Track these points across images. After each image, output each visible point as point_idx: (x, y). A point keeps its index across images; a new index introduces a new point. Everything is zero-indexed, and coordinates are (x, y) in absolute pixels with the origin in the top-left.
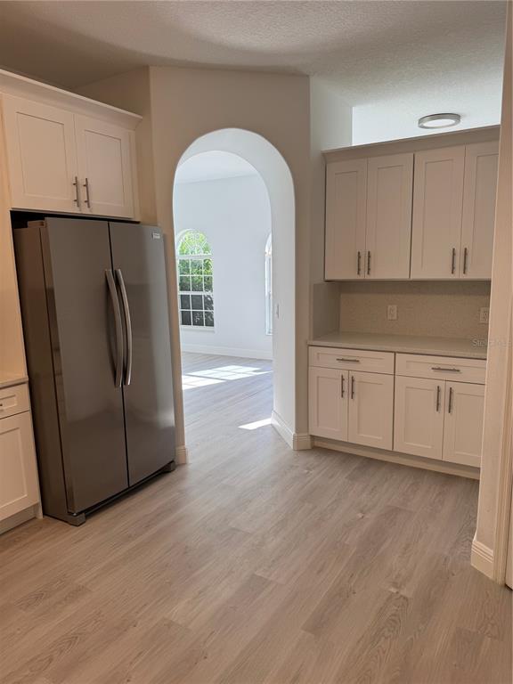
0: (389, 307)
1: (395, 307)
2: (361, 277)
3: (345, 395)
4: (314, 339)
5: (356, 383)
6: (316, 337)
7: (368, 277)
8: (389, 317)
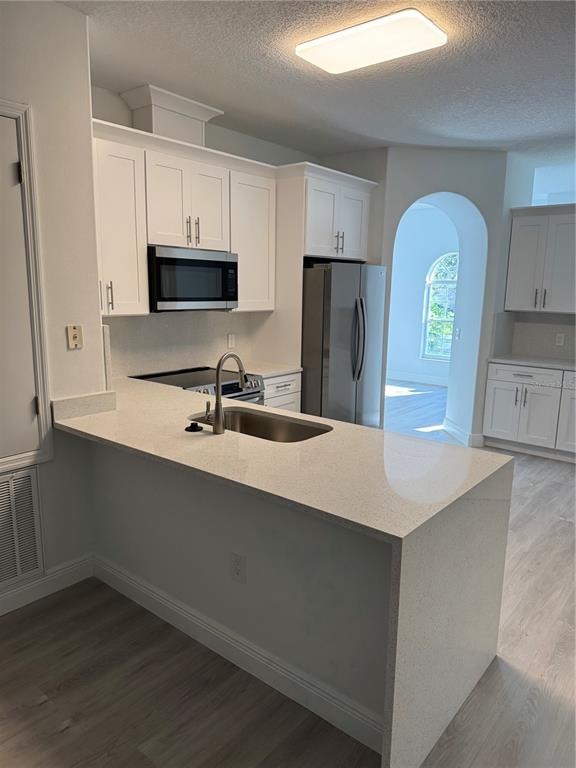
0: (558, 335)
2: (537, 310)
3: (518, 403)
4: (494, 357)
5: (528, 395)
6: (495, 356)
7: (543, 310)
8: (557, 344)
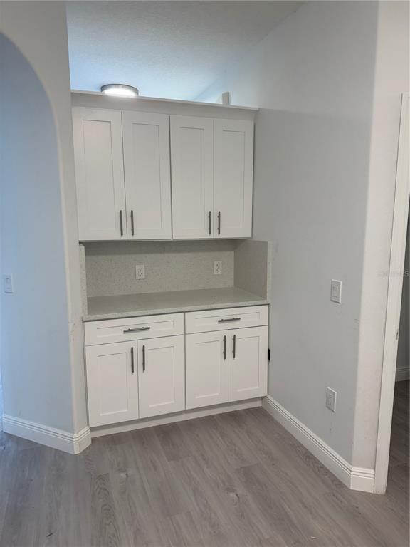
0: (137, 267)
1: (143, 266)
2: (124, 238)
8: (138, 278)
